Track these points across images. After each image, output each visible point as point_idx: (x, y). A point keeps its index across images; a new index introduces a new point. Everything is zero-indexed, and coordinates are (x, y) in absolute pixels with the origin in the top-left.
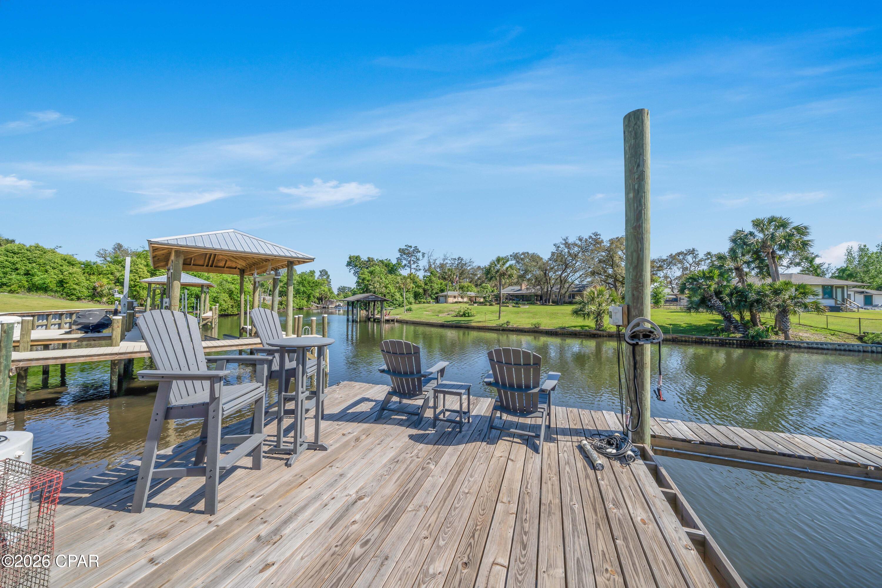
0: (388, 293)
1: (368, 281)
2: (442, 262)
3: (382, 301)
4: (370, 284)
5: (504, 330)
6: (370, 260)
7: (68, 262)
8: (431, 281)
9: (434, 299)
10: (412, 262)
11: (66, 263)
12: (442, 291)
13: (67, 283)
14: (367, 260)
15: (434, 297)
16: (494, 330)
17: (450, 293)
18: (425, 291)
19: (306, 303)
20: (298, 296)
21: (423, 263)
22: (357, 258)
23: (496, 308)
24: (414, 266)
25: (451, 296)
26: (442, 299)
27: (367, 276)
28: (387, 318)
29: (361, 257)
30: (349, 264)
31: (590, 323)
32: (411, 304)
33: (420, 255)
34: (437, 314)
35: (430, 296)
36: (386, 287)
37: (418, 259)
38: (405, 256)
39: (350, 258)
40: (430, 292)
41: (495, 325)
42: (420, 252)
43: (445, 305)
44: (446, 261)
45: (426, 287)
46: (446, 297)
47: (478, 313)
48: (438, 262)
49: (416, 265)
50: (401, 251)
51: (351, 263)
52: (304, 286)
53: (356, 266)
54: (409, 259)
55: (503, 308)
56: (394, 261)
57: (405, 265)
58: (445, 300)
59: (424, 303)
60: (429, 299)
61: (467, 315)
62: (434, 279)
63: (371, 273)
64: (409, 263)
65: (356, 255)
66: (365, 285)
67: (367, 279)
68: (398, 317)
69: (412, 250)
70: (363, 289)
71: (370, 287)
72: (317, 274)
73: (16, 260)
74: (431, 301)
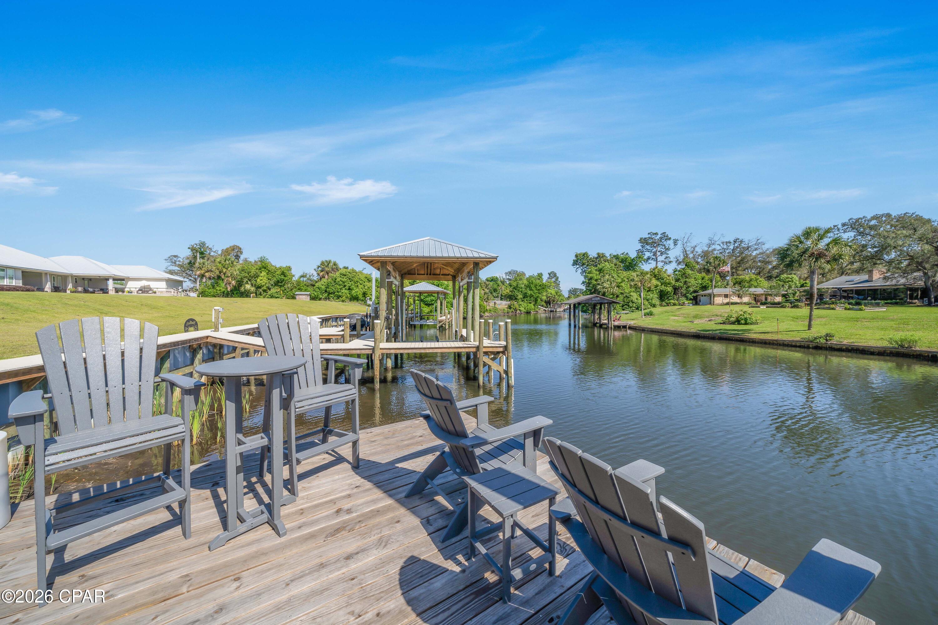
0: (622, 293)
1: (596, 280)
2: (706, 249)
3: (610, 303)
4: (599, 284)
5: (818, 348)
6: (600, 256)
7: (368, 280)
8: (684, 275)
9: (690, 299)
10: (659, 254)
11: (366, 280)
12: (705, 288)
13: (367, 294)
14: (596, 256)
15: (690, 296)
16: (795, 346)
17: (716, 291)
18: (676, 289)
19: (533, 307)
20: (525, 299)
21: (675, 253)
22: (585, 255)
23: (804, 311)
24: (661, 258)
25: (719, 295)
26: (702, 299)
27: (595, 275)
28: (616, 323)
29: (589, 253)
30: (575, 263)
32: (654, 306)
33: (670, 243)
34: (690, 320)
35: (685, 296)
36: (618, 287)
37: (668, 249)
38: (648, 247)
39: (576, 256)
40: (683, 291)
41: (798, 339)
42: (670, 239)
43: (709, 307)
44: (713, 247)
45: (677, 284)
46: (711, 297)
47: (765, 319)
48: (699, 250)
49: (664, 256)
50: (644, 241)
51: (577, 261)
52: (531, 290)
53: (583, 264)
54: (655, 250)
55: (816, 312)
56: (633, 255)
57: (649, 258)
58: (708, 301)
59: (674, 304)
60: (683, 300)
61: (743, 322)
62: (690, 272)
63: (600, 271)
64: (655, 254)
65: (584, 252)
66: (593, 285)
67: (595, 278)
68: (632, 323)
69: (658, 237)
70: (591, 290)
71: (599, 287)
72: (545, 277)
73: (344, 280)
74: (686, 302)
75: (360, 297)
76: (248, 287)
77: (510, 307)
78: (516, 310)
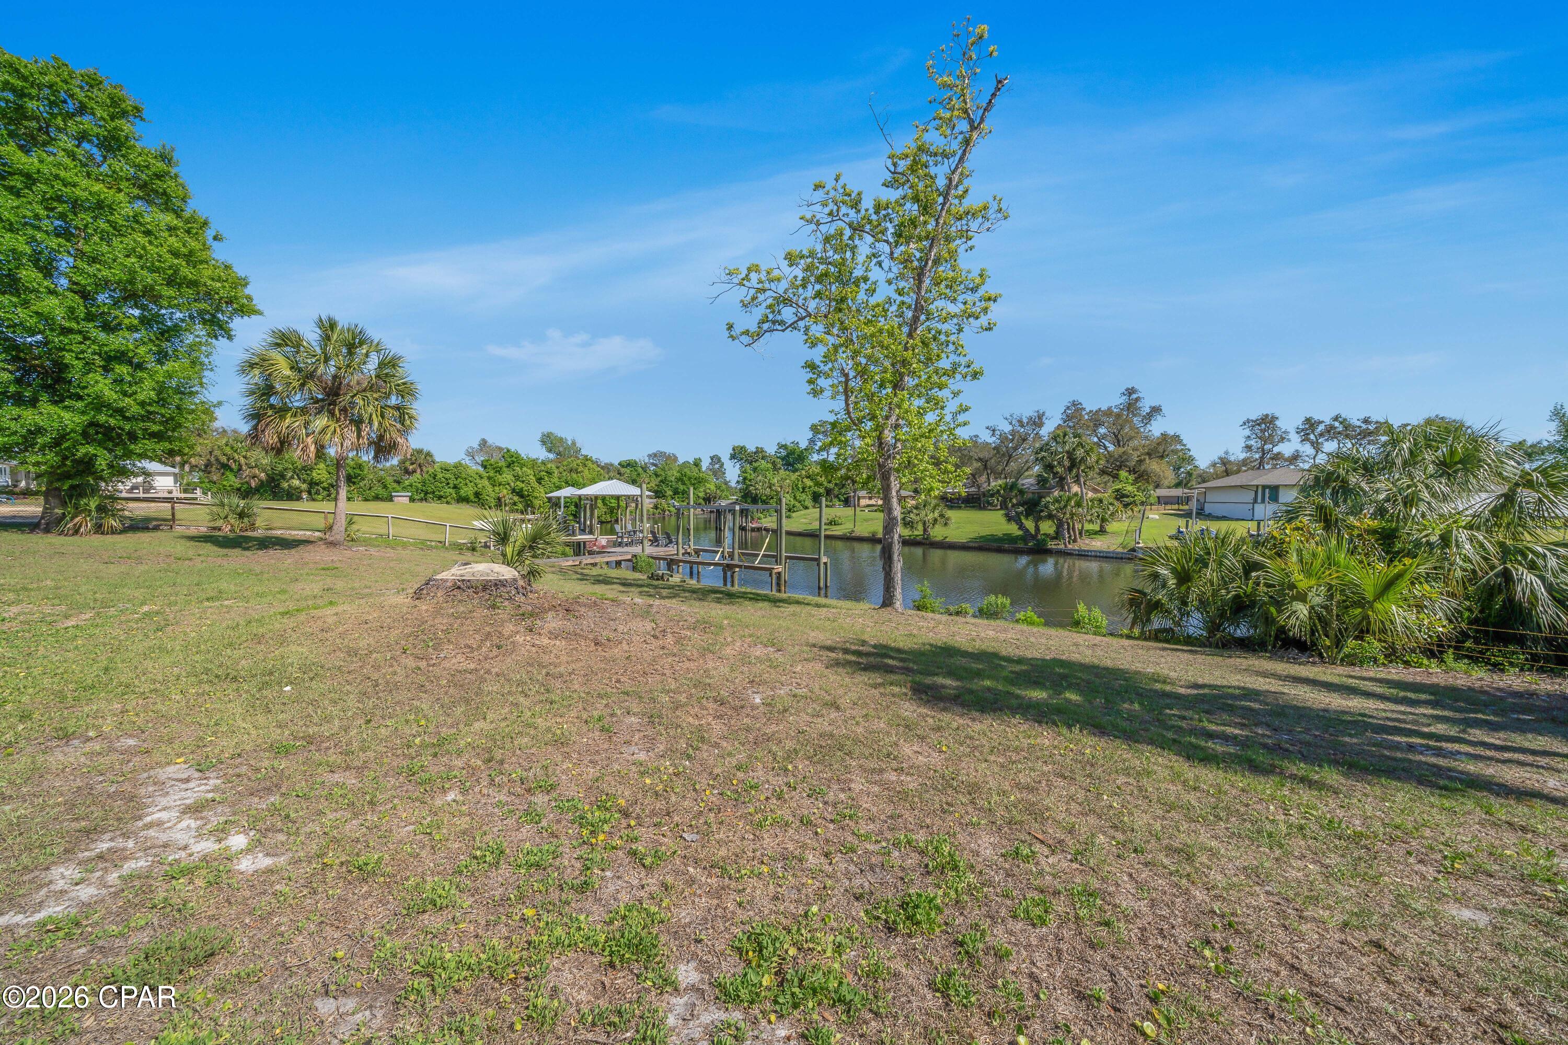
1: (750, 480)
4: (752, 485)
6: (759, 451)
9: (842, 501)
14: (755, 451)
15: (842, 498)
18: (828, 490)
22: (743, 448)
25: (864, 498)
28: (754, 525)
29: (748, 447)
30: (733, 457)
31: (919, 531)
32: (807, 508)
35: (837, 496)
39: (734, 449)
40: (836, 491)
50: (814, 428)
51: (735, 455)
52: (684, 484)
53: (741, 459)
56: (803, 445)
59: (828, 506)
60: (834, 501)
63: (755, 469)
65: (742, 445)
66: (747, 485)
67: (750, 477)
68: (766, 525)
71: (751, 488)
72: (705, 465)
73: (447, 476)
74: (838, 503)
75: (472, 497)
76: (296, 482)
77: (656, 507)
78: (664, 511)
